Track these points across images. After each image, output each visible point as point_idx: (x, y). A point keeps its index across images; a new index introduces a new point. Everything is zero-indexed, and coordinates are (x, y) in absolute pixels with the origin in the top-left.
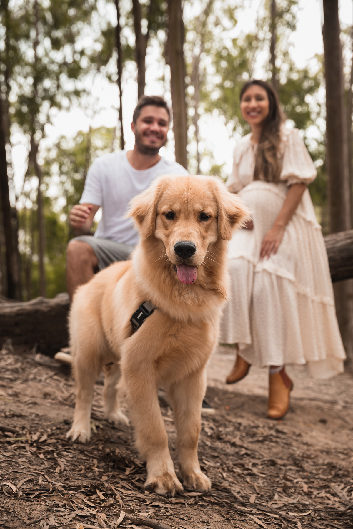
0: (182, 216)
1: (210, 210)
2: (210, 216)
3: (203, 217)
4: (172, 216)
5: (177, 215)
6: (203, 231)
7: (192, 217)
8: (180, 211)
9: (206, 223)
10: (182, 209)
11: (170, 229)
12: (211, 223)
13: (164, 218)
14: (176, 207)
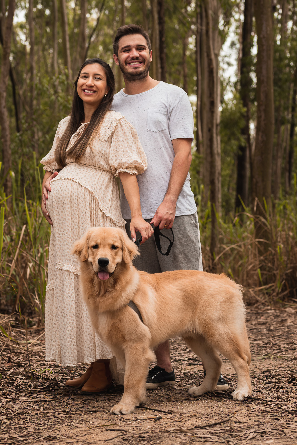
0: (102, 246)
1: (117, 244)
2: (118, 247)
3: (113, 247)
4: (96, 247)
5: (99, 246)
6: (113, 254)
7: (107, 246)
8: (101, 244)
9: (115, 251)
10: (102, 243)
11: (95, 254)
12: (118, 251)
13: (92, 249)
14: (99, 241)
